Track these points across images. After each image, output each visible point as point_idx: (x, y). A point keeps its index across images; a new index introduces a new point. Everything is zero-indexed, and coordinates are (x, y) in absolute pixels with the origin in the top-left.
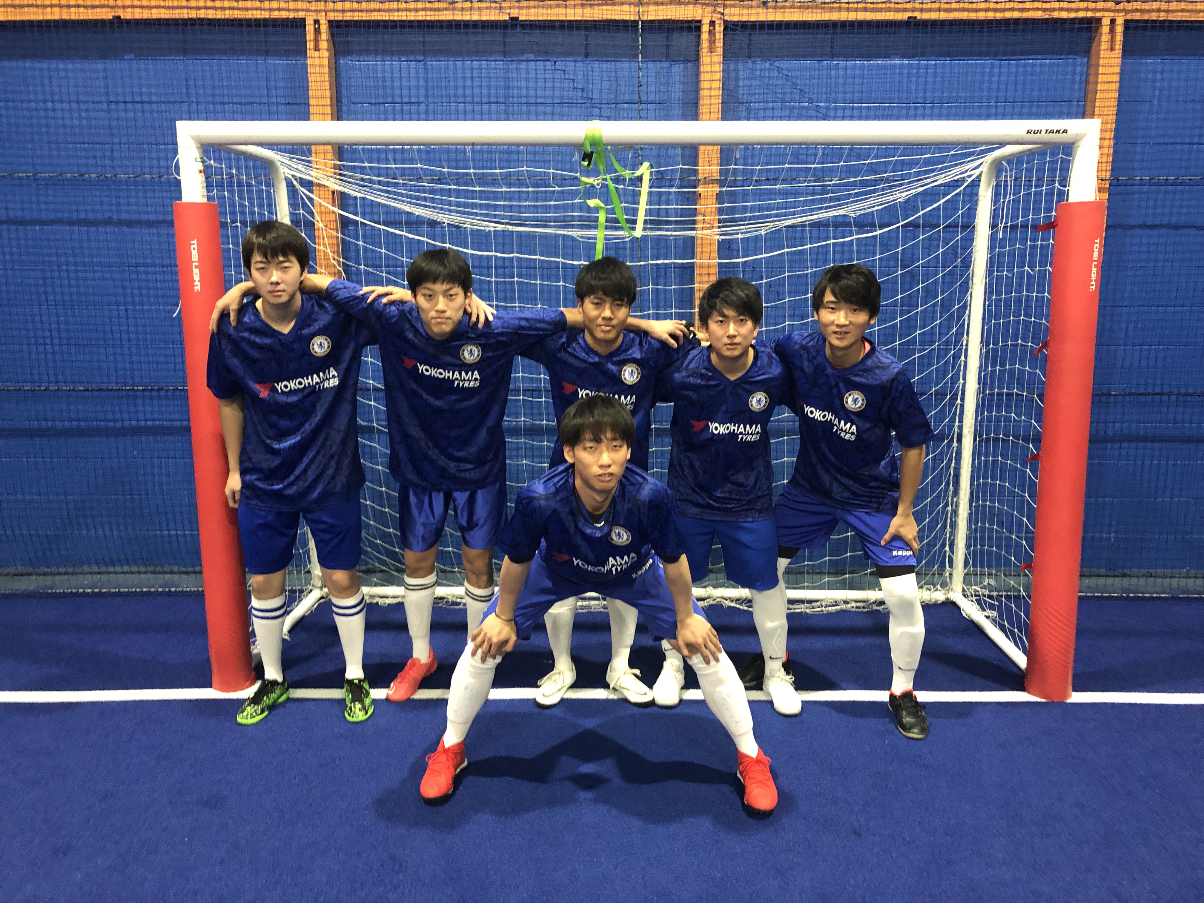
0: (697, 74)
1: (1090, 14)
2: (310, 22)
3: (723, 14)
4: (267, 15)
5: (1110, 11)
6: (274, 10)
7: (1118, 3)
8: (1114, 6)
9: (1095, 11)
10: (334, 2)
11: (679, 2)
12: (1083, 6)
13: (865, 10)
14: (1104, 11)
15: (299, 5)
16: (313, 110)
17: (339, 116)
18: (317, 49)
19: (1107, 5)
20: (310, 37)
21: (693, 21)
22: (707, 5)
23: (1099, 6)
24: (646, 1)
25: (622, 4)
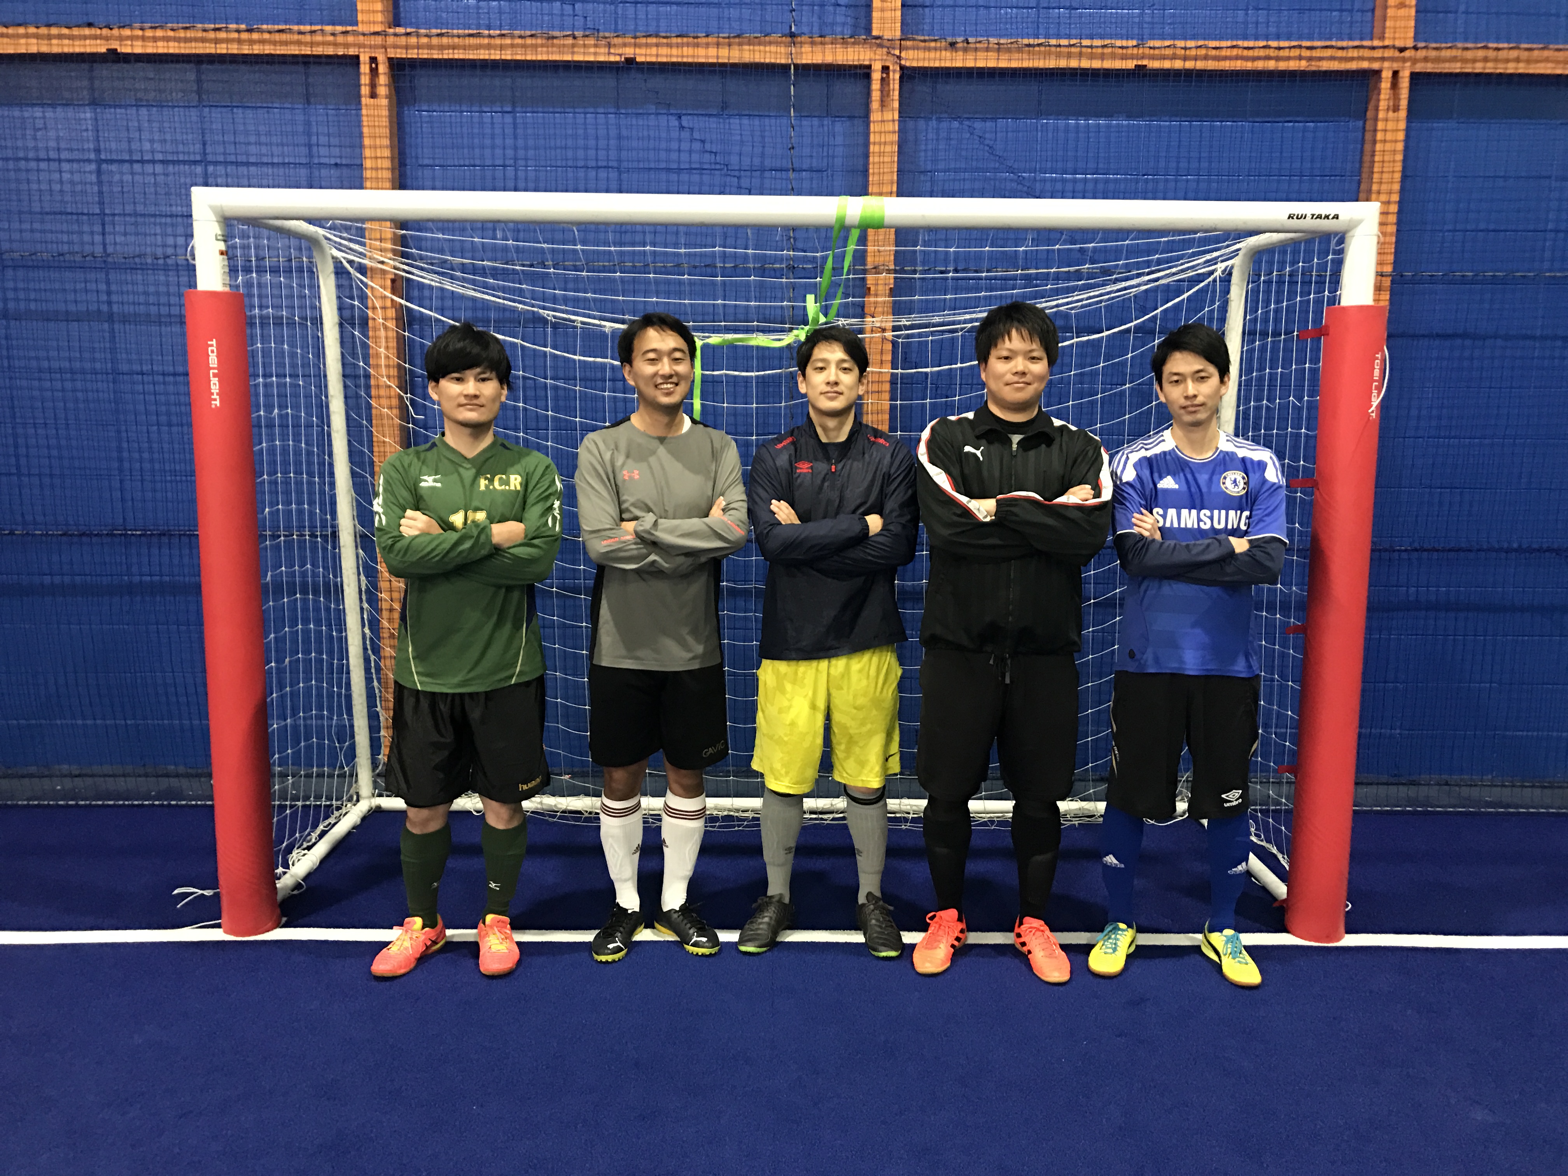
0: (866, 134)
1: (1365, 65)
2: (364, 58)
3: (899, 57)
4: (307, 51)
5: (1392, 59)
6: (318, 44)
7: (1402, 50)
8: (1397, 54)
9: (1372, 59)
10: (395, 35)
11: (844, 42)
12: (1355, 53)
13: (1080, 55)
14: (1383, 59)
15: (350, 39)
16: (368, 174)
17: (402, 182)
18: (373, 95)
19: (1388, 53)
20: (365, 80)
21: (861, 67)
22: (880, 46)
23: (1378, 54)
24: (803, 39)
25: (770, 43)
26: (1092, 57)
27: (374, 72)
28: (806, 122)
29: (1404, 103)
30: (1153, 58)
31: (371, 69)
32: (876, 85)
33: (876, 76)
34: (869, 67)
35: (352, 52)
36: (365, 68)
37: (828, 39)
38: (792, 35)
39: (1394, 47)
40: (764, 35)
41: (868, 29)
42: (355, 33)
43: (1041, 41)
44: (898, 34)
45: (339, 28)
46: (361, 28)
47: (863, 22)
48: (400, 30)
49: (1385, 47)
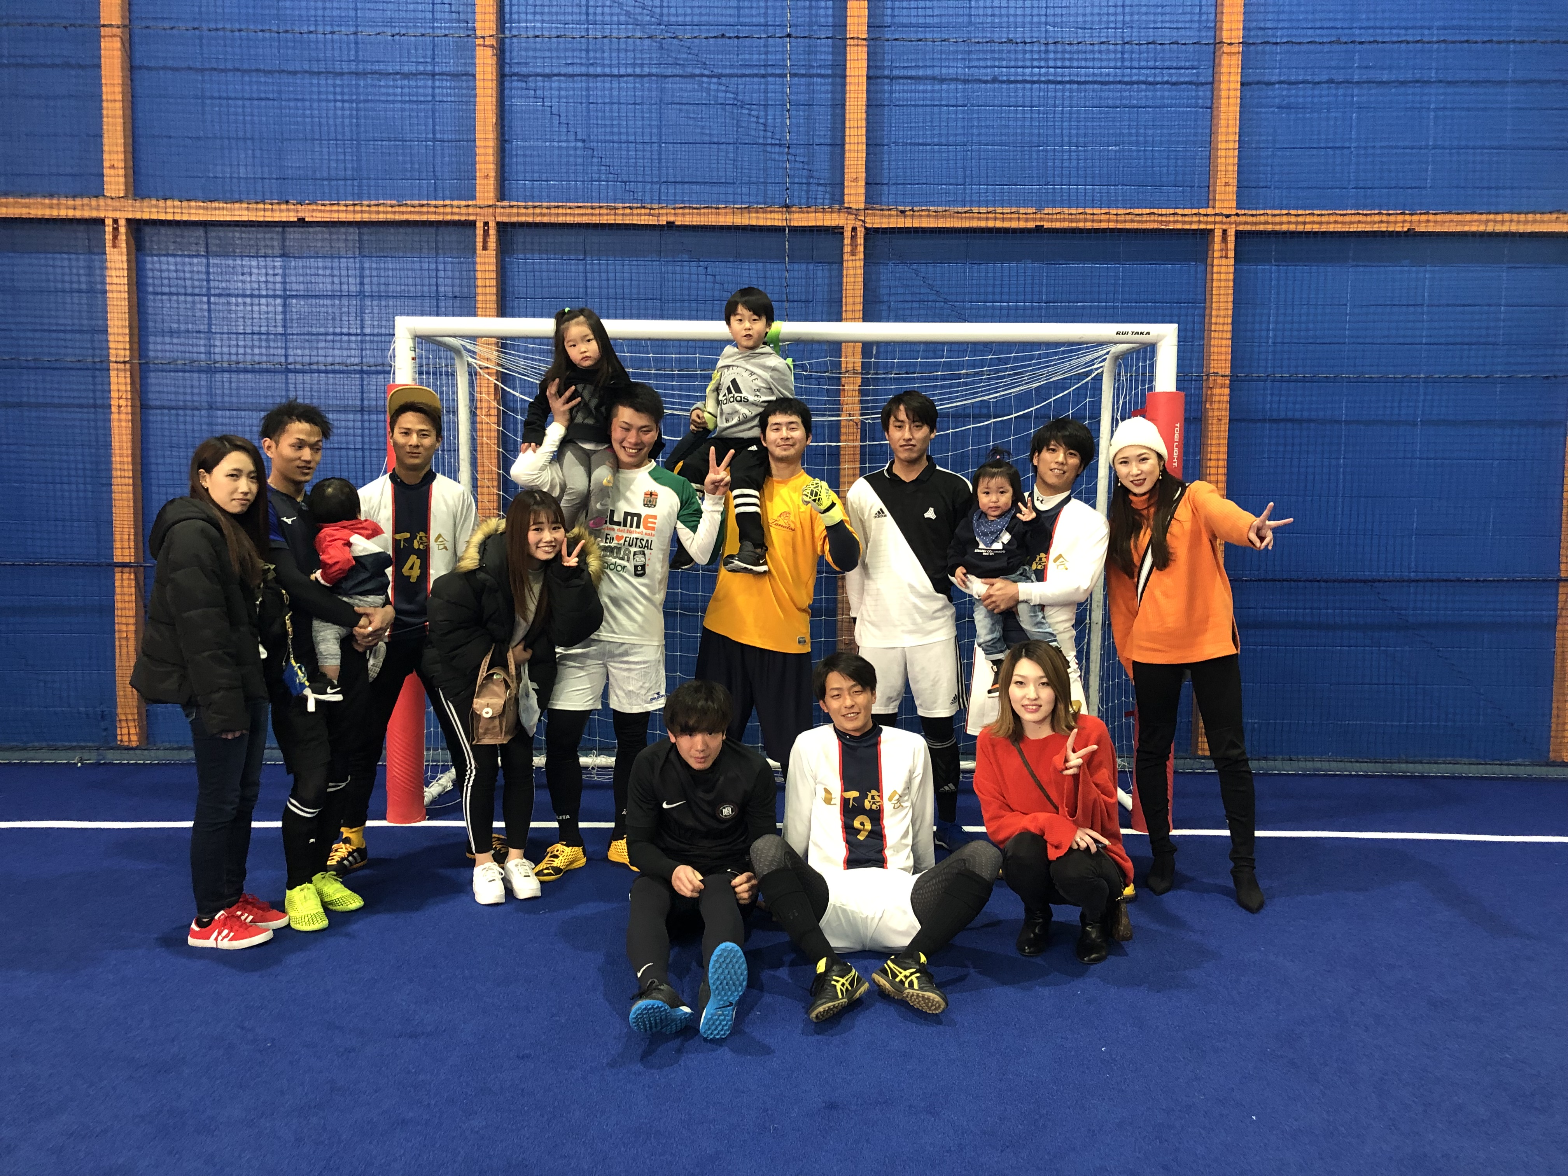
0: (841, 276)
1: (1202, 226)
2: (480, 225)
3: (864, 222)
4: (440, 218)
5: (1221, 223)
6: (447, 214)
7: (1228, 216)
8: (1225, 219)
9: (1207, 223)
10: (503, 207)
11: (824, 211)
12: (1195, 219)
13: (995, 219)
14: (1215, 223)
15: (471, 210)
16: (479, 305)
17: (503, 311)
18: (485, 248)
19: (1218, 219)
20: (479, 239)
21: (837, 227)
22: (849, 213)
23: (1210, 219)
24: (793, 209)
25: (771, 212)
26: (1003, 220)
27: (486, 233)
28: (796, 266)
29: (1231, 254)
30: (1048, 221)
31: (484, 230)
32: (847, 241)
33: (848, 234)
34: (843, 228)
35: (471, 218)
36: (480, 232)
37: (813, 209)
38: (787, 206)
39: (1222, 215)
40: (767, 205)
41: (842, 202)
42: (475, 206)
43: (967, 209)
44: (862, 206)
45: (463, 203)
46: (478, 202)
47: (837, 197)
48: (506, 203)
49: (1216, 215)
